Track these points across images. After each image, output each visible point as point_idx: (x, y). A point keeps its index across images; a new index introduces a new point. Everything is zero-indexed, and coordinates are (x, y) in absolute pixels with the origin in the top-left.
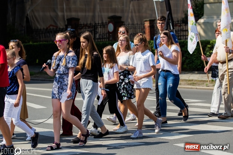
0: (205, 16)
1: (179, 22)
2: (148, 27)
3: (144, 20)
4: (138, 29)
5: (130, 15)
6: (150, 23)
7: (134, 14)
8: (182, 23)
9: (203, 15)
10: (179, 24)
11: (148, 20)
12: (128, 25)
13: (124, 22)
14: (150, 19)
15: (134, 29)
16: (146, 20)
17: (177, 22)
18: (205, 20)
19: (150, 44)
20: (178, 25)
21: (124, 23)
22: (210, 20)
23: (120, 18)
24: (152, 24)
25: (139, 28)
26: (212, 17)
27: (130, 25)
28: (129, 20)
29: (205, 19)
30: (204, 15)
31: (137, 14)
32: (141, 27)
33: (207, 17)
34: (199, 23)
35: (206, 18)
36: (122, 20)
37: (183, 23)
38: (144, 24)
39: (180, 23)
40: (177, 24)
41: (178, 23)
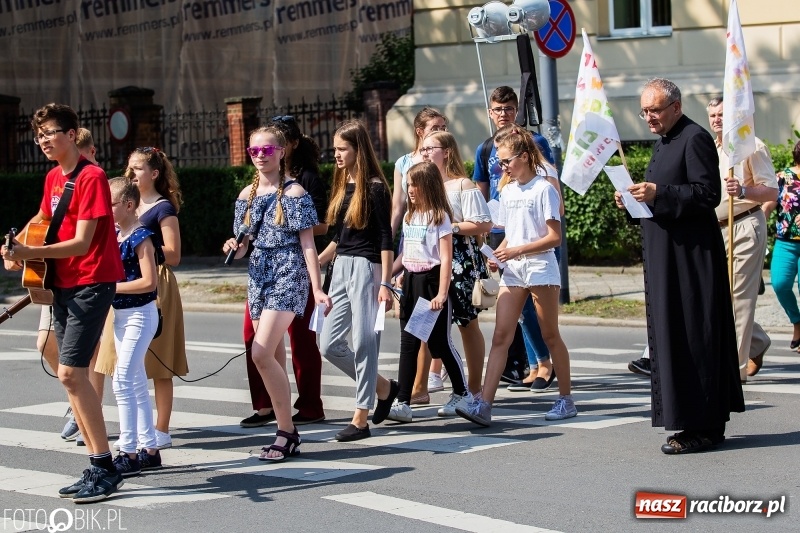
0: (418, 87)
1: (338, 106)
2: (238, 123)
3: (226, 101)
4: (207, 131)
5: (181, 87)
6: (244, 111)
7: (193, 82)
8: (346, 109)
9: (411, 83)
10: (337, 113)
11: (238, 99)
12: (173, 118)
13: (162, 107)
14: (245, 97)
15: (194, 131)
16: (231, 99)
17: (330, 107)
18: (417, 100)
19: (246, 175)
20: (334, 116)
21: (161, 112)
22: (433, 99)
23: (149, 93)
24: (251, 113)
25: (211, 127)
26: (442, 88)
27: (181, 118)
28: (179, 102)
29: (418, 95)
30: (416, 82)
31: (204, 82)
32: (218, 121)
33: (424, 89)
34: (401, 109)
35: (422, 92)
36: (156, 100)
37: (349, 109)
38: (226, 113)
39: (341, 109)
40: (331, 110)
41: (334, 110)
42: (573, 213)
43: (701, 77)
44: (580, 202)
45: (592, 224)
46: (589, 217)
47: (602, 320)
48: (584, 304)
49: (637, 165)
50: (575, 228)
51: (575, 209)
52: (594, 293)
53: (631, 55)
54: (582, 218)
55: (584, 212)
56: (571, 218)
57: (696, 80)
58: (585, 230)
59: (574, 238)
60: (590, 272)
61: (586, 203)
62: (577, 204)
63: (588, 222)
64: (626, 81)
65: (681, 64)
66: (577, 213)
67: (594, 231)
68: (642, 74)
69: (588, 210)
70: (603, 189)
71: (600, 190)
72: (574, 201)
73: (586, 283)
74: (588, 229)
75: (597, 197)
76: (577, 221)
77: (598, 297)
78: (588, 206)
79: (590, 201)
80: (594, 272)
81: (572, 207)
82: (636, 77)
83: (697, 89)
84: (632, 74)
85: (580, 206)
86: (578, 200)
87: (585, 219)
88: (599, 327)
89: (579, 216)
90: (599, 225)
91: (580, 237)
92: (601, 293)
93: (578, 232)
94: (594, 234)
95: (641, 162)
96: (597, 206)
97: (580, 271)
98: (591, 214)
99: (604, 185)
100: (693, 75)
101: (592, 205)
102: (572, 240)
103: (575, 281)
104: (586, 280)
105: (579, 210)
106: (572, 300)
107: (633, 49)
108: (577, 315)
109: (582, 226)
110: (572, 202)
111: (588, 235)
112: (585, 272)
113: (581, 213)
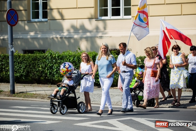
42: (18, 69)
43: (55, 33)
44: (20, 66)
45: (23, 72)
46: (22, 70)
47: (23, 99)
48: (19, 94)
49: (35, 56)
50: (18, 73)
51: (18, 68)
52: (22, 91)
53: (36, 26)
54: (20, 70)
55: (21, 69)
56: (17, 70)
57: (54, 34)
58: (21, 74)
59: (18, 76)
60: (22, 85)
61: (21, 66)
62: (19, 67)
63: (22, 72)
64: (35, 33)
65: (50, 29)
66: (19, 69)
67: (23, 74)
68: (40, 32)
69: (22, 68)
70: (26, 63)
71: (25, 63)
72: (18, 66)
73: (20, 88)
74: (22, 74)
75: (24, 65)
76: (19, 71)
77: (23, 92)
78: (22, 67)
79: (22, 66)
80: (23, 85)
81: (17, 67)
82: (38, 32)
83: (54, 36)
84: (37, 32)
85: (20, 67)
86: (19, 66)
87: (21, 71)
88: (22, 101)
89: (19, 70)
90: (25, 73)
91: (19, 76)
92: (24, 91)
93: (19, 74)
94: (23, 75)
95: (36, 56)
96: (24, 67)
97: (19, 85)
98: (23, 70)
99: (26, 62)
100: (53, 32)
101: (23, 67)
102: (17, 76)
103: (17, 88)
104: (20, 87)
105: (19, 68)
106: (16, 93)
107: (37, 24)
108: (16, 97)
109: (20, 73)
110: (17, 66)
111: (22, 75)
112: (21, 85)
113: (20, 69)
